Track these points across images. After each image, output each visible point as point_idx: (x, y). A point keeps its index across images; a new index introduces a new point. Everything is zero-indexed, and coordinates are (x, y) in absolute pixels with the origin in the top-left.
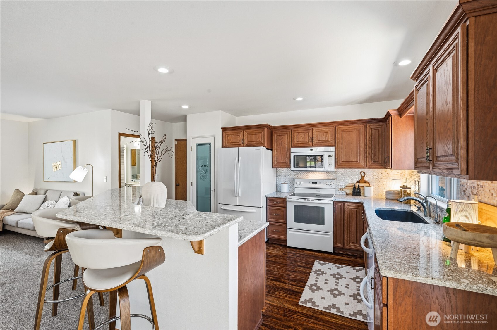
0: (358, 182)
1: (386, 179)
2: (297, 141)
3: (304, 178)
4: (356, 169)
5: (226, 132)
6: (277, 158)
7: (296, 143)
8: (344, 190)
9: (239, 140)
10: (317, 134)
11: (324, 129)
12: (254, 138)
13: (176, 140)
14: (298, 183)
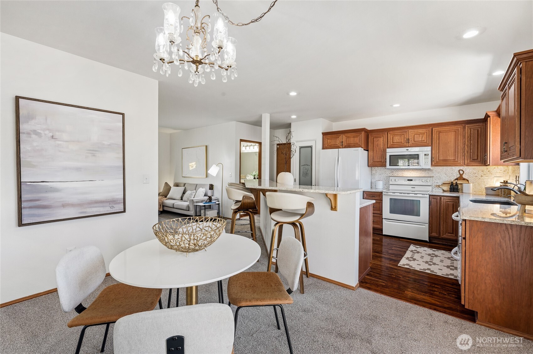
0: (457, 179)
1: (487, 177)
2: (393, 143)
3: (398, 176)
4: (453, 168)
5: (326, 136)
6: (373, 158)
7: (392, 144)
8: (440, 187)
9: (338, 142)
10: (413, 136)
11: (420, 131)
12: (352, 140)
13: (278, 145)
14: (393, 180)
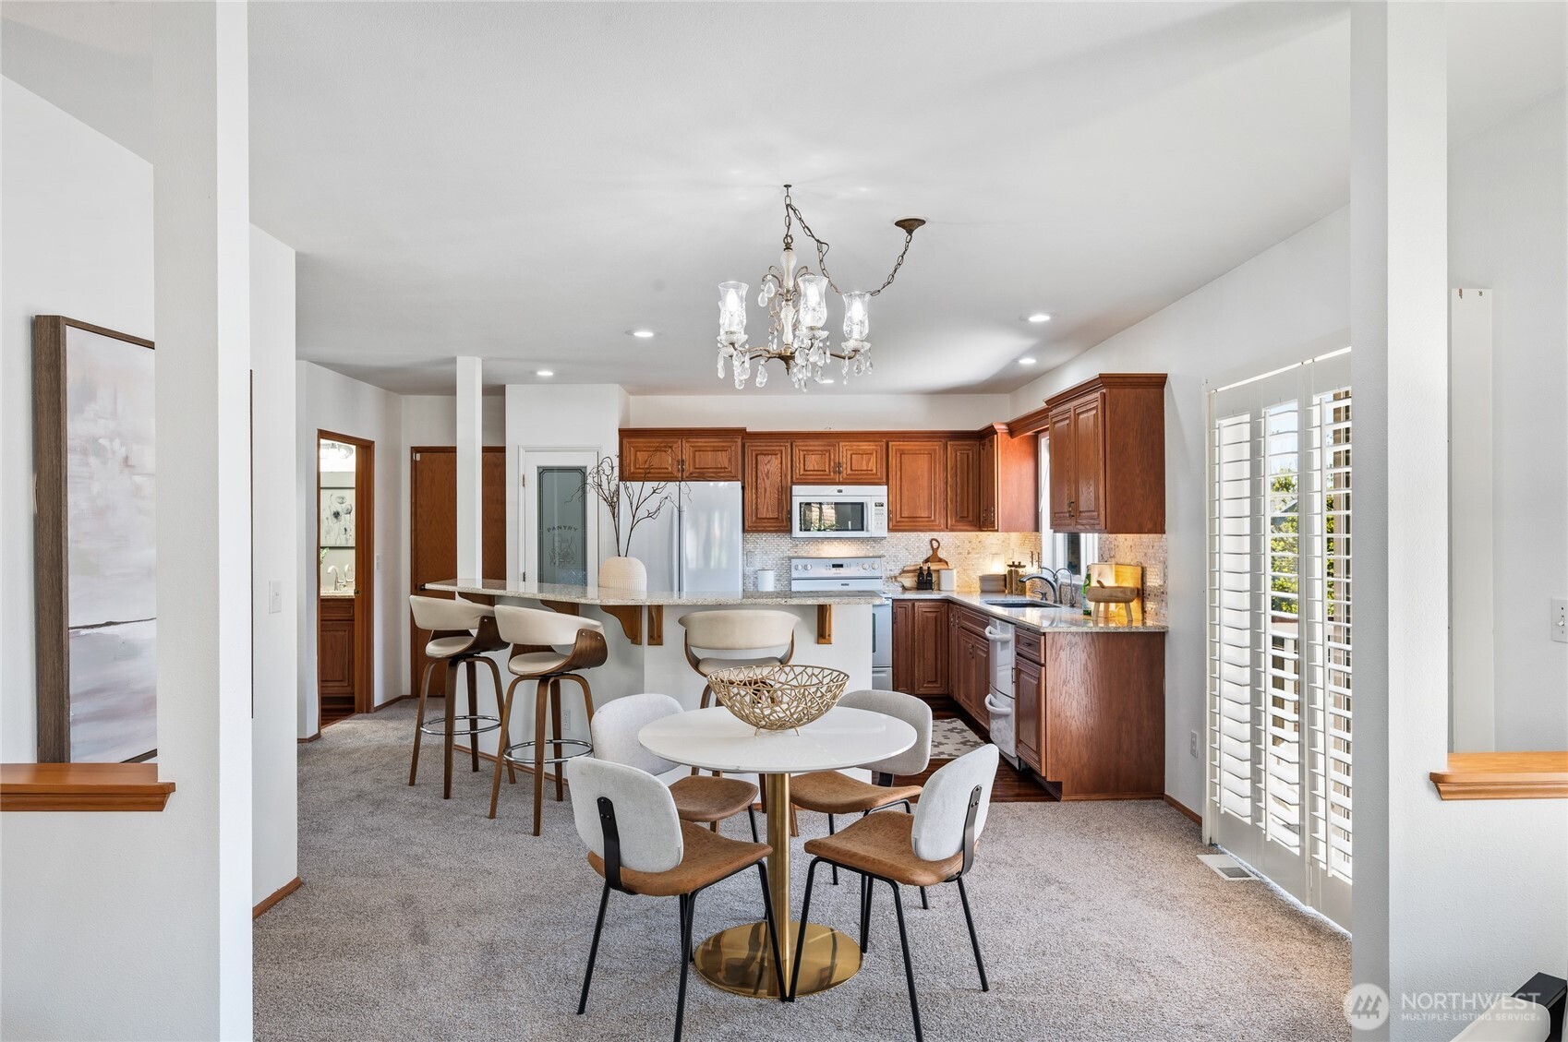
0: (927, 561)
1: (977, 553)
2: (805, 470)
3: (810, 555)
4: (921, 534)
6: (757, 509)
7: (803, 475)
8: (898, 579)
9: (667, 461)
10: (849, 456)
11: (865, 446)
12: (709, 459)
13: (415, 450)
14: (800, 567)
